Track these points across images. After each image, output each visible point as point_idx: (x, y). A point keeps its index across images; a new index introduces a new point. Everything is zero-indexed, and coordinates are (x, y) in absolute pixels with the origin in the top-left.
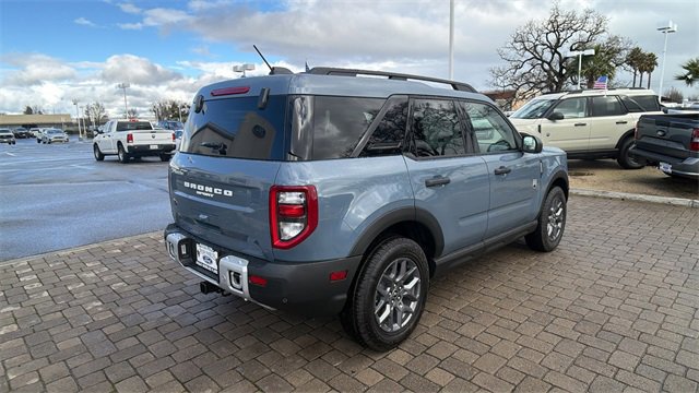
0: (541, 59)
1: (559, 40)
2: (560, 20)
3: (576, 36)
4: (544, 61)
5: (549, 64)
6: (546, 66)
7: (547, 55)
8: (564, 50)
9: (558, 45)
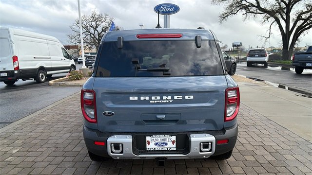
0: (89, 32)
1: (97, 25)
2: (96, 16)
3: (103, 24)
4: (91, 33)
5: (94, 35)
6: (92, 36)
7: (92, 31)
8: (99, 29)
9: (97, 27)
